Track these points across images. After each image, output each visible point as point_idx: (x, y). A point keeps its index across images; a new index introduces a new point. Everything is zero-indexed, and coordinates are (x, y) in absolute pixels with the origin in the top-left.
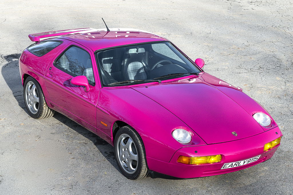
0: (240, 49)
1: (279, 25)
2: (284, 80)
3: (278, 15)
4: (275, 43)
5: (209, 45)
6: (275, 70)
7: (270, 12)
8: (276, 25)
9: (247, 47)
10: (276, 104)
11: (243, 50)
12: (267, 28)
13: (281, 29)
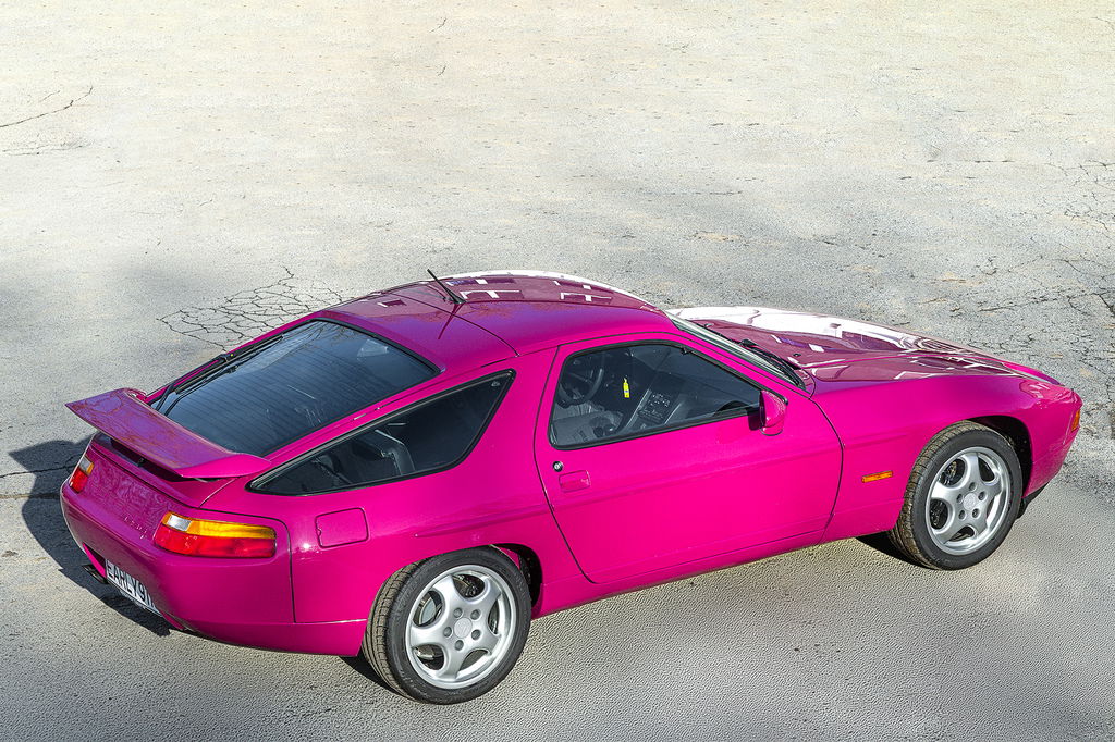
0: (968, 284)
1: (1086, 209)
2: (1103, 376)
3: (1085, 177)
4: (1075, 265)
5: (870, 271)
6: (1075, 348)
7: (1058, 169)
8: (1077, 208)
9: (989, 278)
10: (1080, 450)
11: (976, 286)
12: (1051, 217)
13: (1094, 222)
